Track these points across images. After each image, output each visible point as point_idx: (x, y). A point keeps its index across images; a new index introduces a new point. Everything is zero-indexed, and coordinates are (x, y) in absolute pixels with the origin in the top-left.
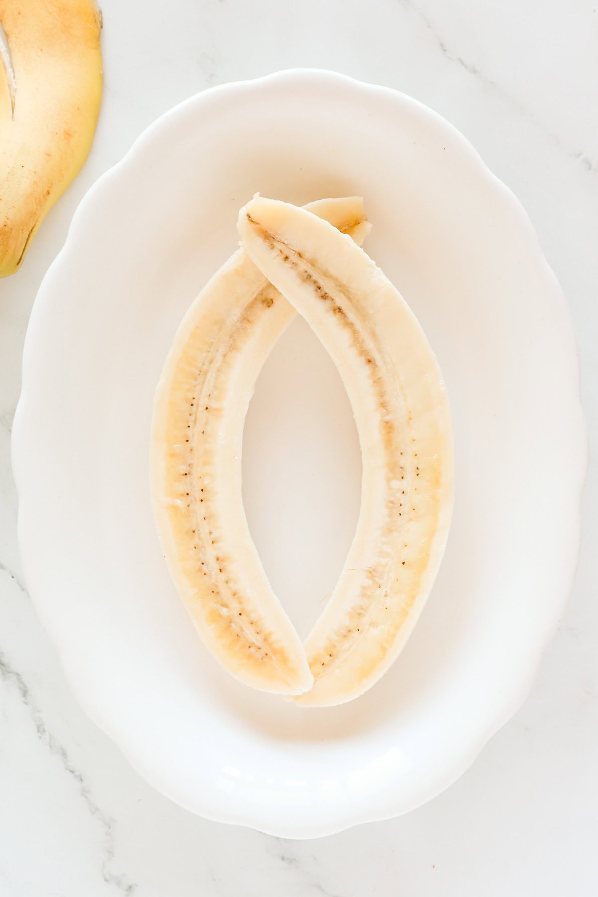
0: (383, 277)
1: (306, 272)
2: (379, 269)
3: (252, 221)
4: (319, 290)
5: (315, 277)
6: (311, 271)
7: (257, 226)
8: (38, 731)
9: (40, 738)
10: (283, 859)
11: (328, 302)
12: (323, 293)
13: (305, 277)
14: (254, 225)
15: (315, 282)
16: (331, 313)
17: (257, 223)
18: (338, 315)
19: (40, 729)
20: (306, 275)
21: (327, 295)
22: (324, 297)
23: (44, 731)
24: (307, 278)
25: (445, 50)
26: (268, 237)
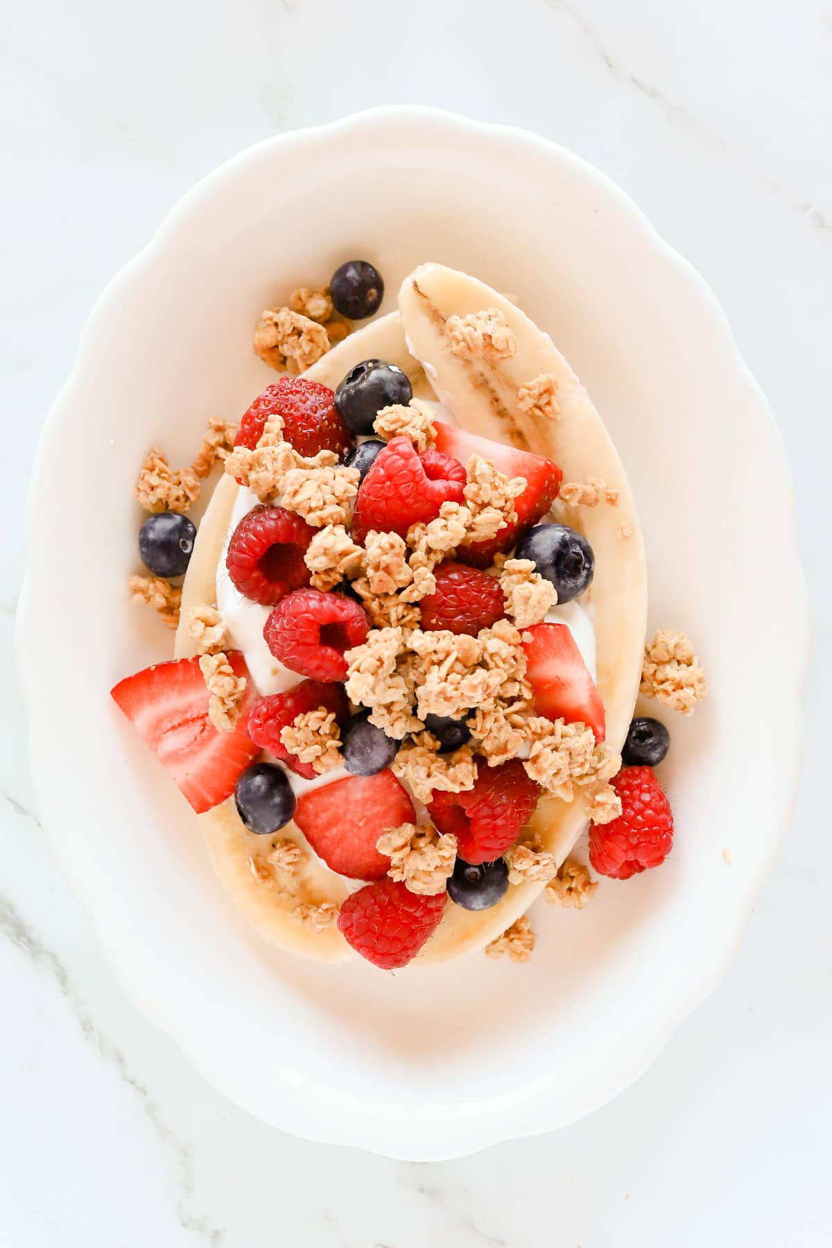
0: (587, 400)
1: (482, 375)
2: (584, 389)
3: (419, 292)
4: (496, 403)
5: (493, 384)
6: (488, 374)
7: (425, 300)
8: (84, 1029)
9: (87, 1038)
10: (422, 1190)
11: (506, 421)
12: (501, 408)
13: (480, 382)
14: (420, 297)
15: (492, 391)
16: (508, 436)
17: (424, 296)
18: (518, 441)
19: (87, 1026)
20: (480, 380)
21: (505, 412)
22: (502, 413)
23: (92, 1029)
24: (482, 384)
25: (610, 66)
26: (438, 317)
